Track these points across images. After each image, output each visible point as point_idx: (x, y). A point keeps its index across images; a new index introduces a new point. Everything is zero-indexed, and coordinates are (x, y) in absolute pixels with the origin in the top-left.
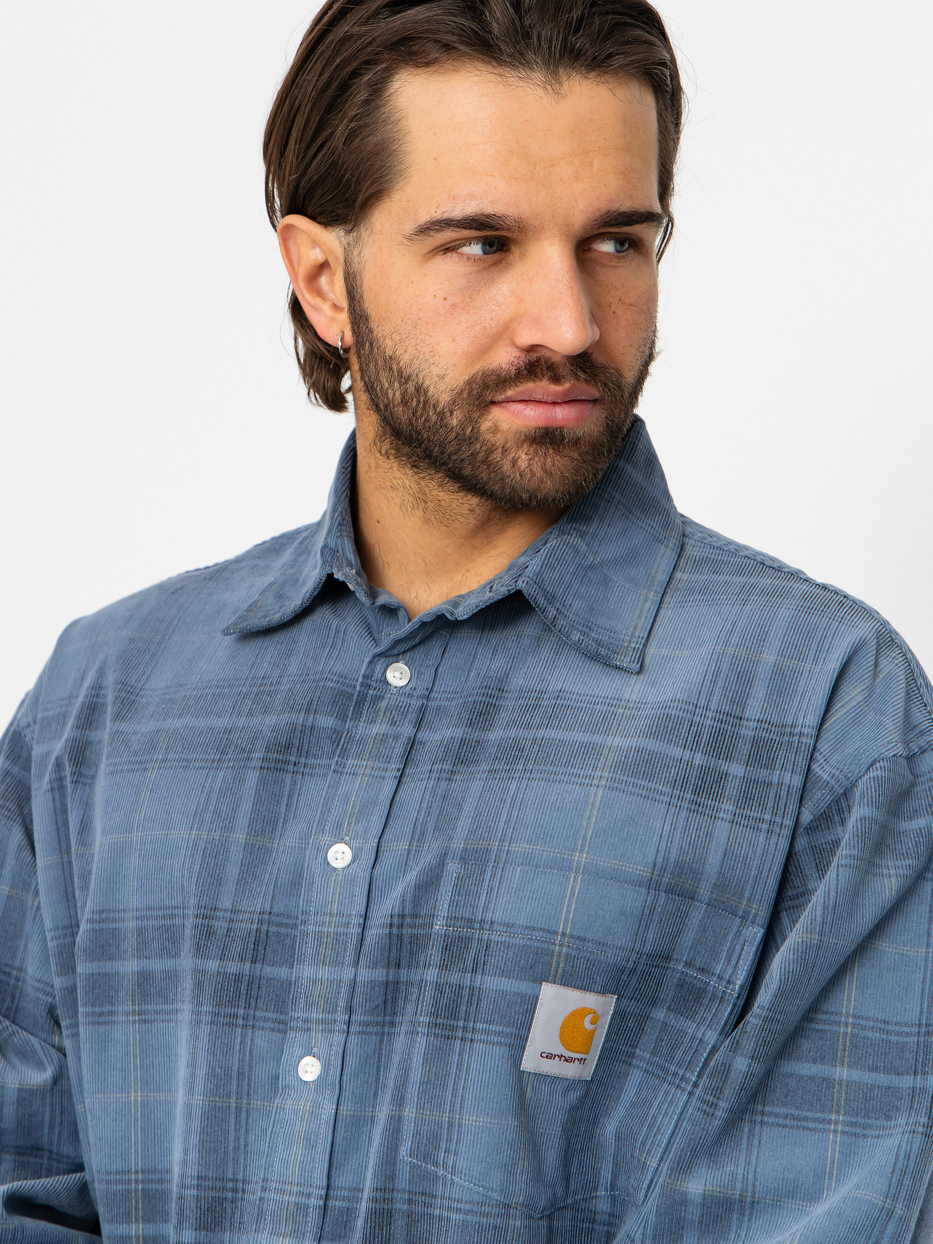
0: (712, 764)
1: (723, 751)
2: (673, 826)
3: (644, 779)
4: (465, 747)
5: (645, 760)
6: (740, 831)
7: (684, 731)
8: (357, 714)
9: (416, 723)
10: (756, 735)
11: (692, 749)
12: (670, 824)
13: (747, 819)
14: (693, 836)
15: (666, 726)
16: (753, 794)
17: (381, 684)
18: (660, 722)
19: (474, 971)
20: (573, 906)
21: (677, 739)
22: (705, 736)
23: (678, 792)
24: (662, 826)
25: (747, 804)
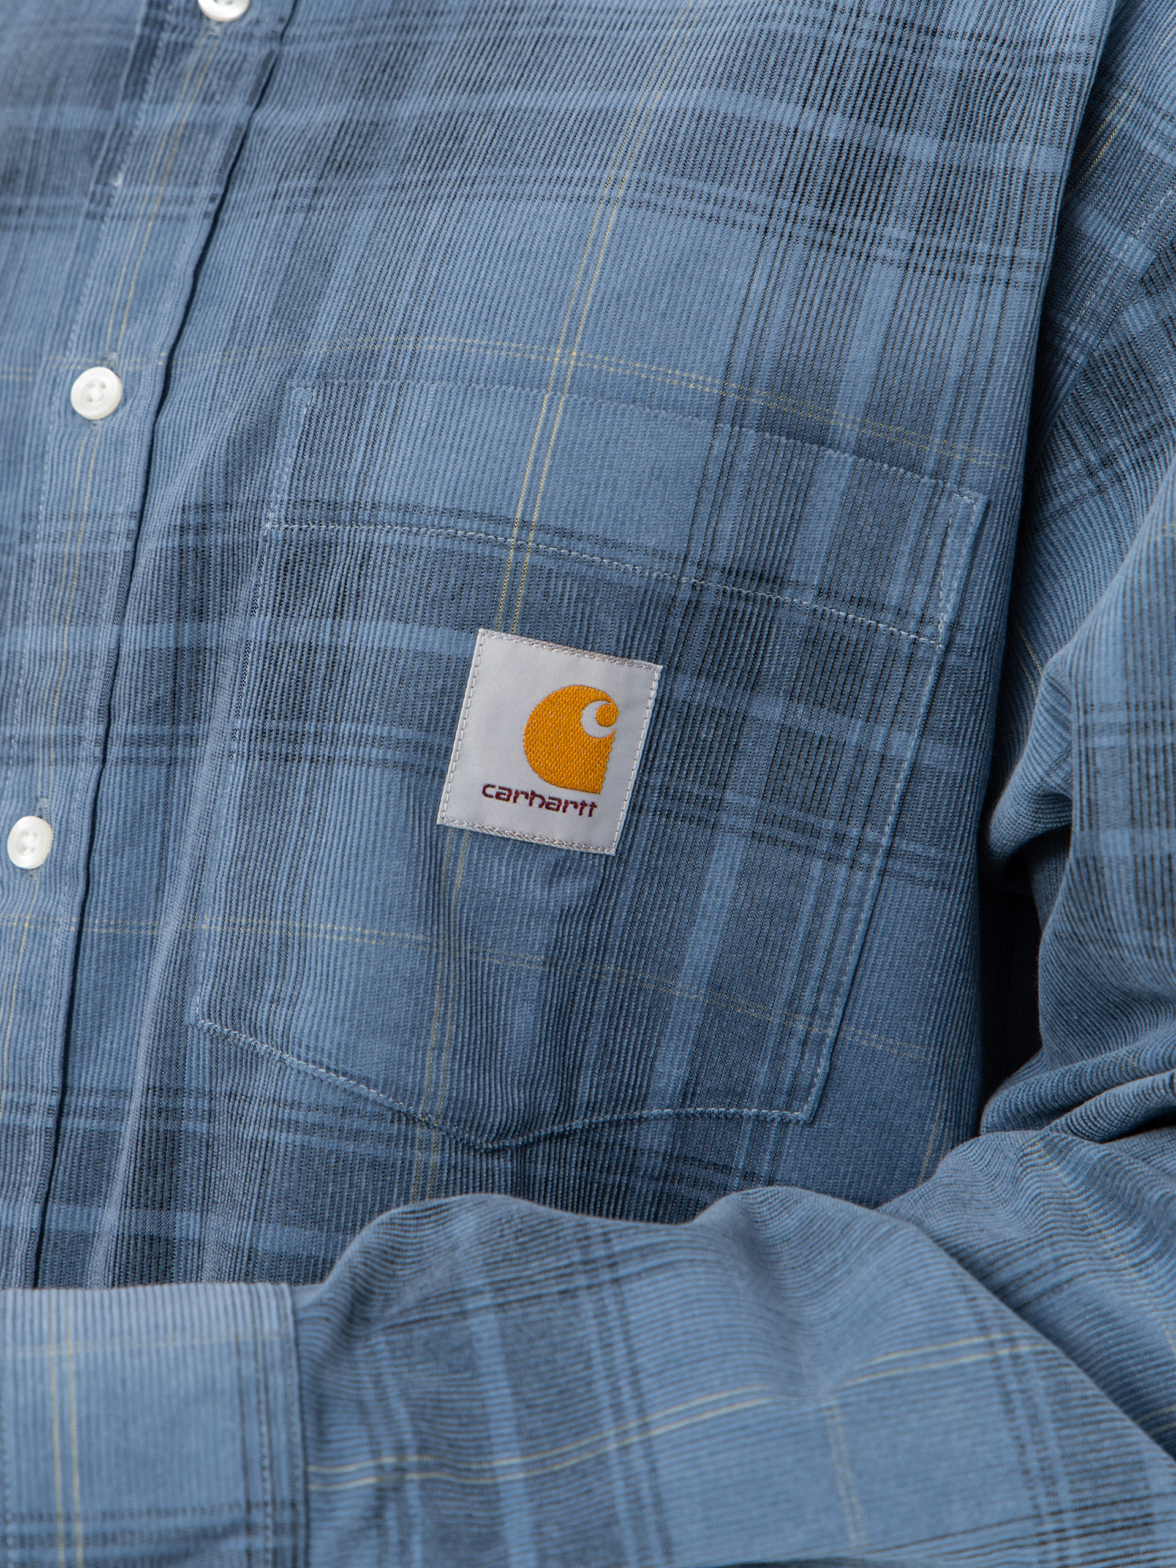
0: (866, 137)
1: (892, 107)
2: (773, 281)
3: (710, 178)
4: (347, 138)
5: (714, 138)
6: (923, 283)
7: (804, 66)
8: (137, 86)
9: (252, 96)
10: (966, 69)
11: (821, 106)
12: (765, 276)
13: (940, 256)
14: (817, 301)
15: (764, 58)
16: (955, 199)
17: (187, 19)
18: (751, 50)
19: (338, 612)
20: (548, 462)
21: (789, 86)
22: (851, 75)
23: (787, 203)
24: (747, 280)
25: (940, 224)
